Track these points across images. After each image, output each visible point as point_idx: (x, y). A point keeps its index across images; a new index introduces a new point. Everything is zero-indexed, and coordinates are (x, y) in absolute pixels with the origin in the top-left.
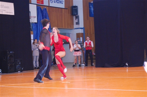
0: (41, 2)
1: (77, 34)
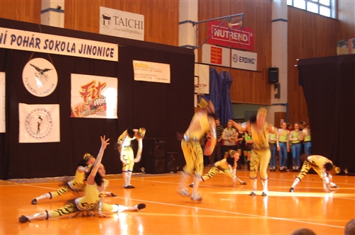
0: (217, 61)
1: (276, 113)
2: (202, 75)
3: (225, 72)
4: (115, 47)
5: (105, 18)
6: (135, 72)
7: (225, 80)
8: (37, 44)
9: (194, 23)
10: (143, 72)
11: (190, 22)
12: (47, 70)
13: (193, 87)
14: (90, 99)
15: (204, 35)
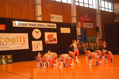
0: (82, 26)
1: (99, 39)
2: (79, 30)
3: (85, 29)
4: (55, 24)
5: (52, 17)
6: (61, 31)
7: (85, 31)
8: (35, 25)
9: (75, 17)
10: (63, 31)
11: (74, 16)
12: (38, 32)
13: (76, 33)
14: (50, 38)
15: (78, 20)
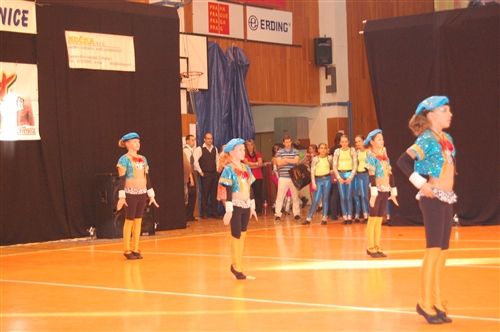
0: (221, 29)
1: (329, 120)
2: (193, 54)
3: (235, 48)
4: (31, 7)
6: (71, 52)
7: (236, 62)
